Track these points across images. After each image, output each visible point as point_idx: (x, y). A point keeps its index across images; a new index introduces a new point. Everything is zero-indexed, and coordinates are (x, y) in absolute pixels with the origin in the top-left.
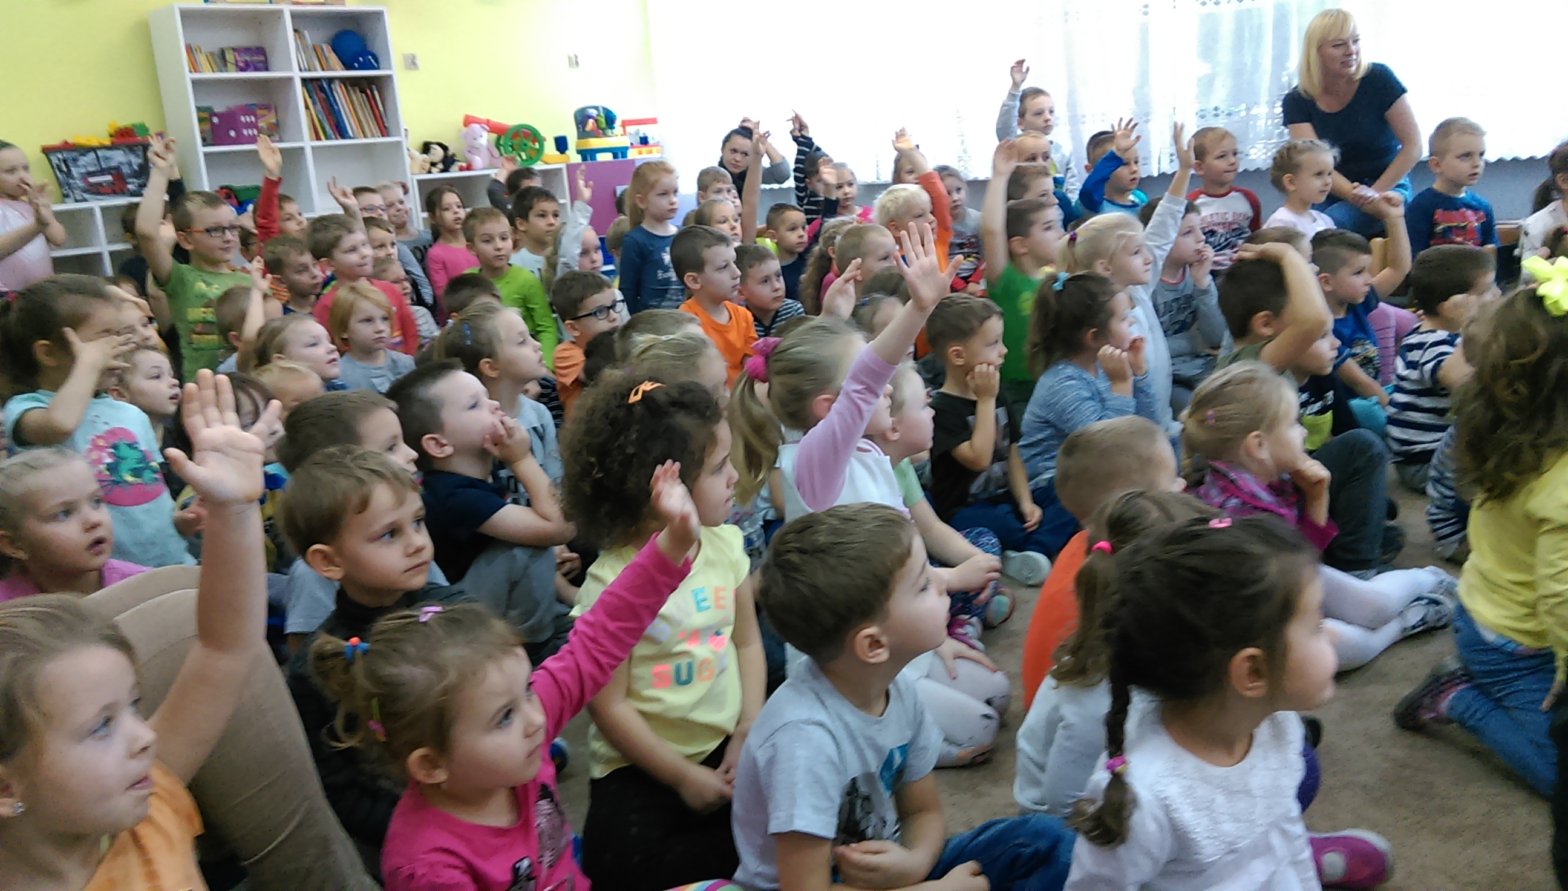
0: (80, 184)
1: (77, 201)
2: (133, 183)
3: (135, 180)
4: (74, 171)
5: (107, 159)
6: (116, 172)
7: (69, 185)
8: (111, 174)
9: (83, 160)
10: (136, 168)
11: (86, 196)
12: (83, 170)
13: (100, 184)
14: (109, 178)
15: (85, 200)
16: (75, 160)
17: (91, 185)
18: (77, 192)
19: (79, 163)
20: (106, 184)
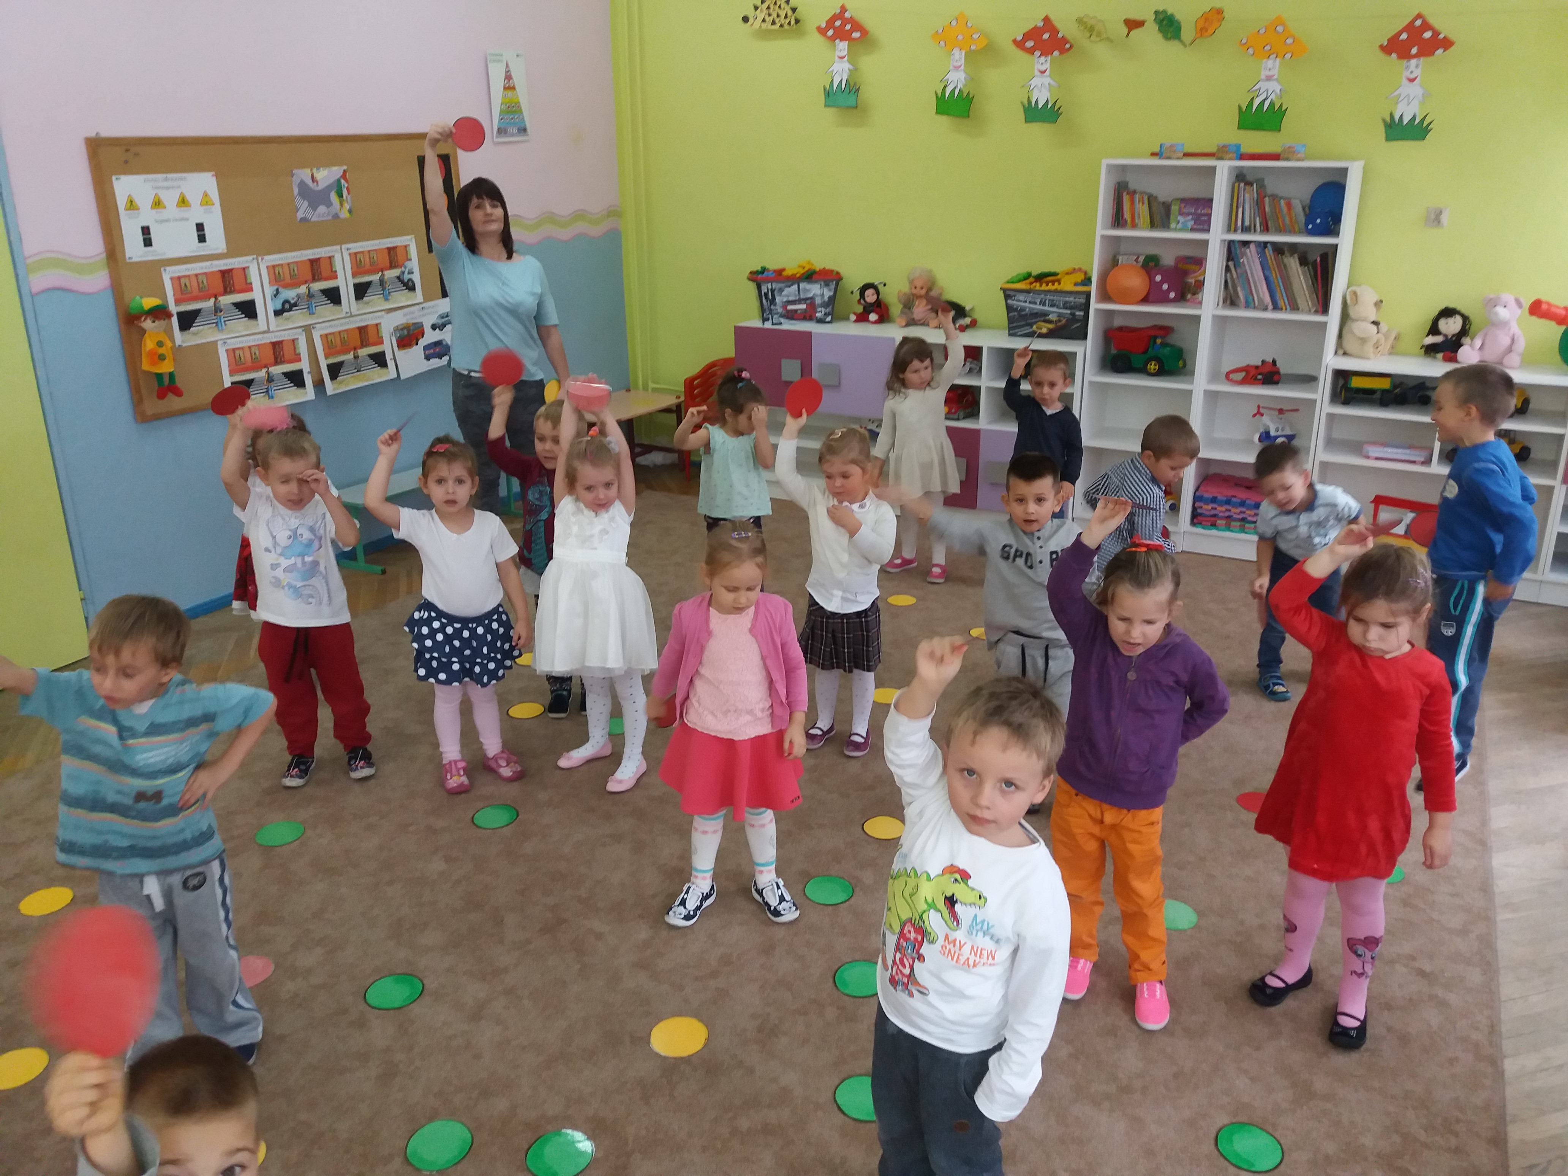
0: (780, 310)
2: (821, 312)
3: (823, 309)
4: (778, 300)
5: (806, 291)
6: (811, 302)
7: (771, 310)
8: (805, 303)
9: (787, 291)
10: (826, 299)
11: (782, 320)
12: (785, 300)
13: (796, 311)
14: (804, 306)
15: (780, 324)
16: (781, 291)
17: (789, 311)
18: (775, 316)
19: (784, 293)
20: (799, 312)
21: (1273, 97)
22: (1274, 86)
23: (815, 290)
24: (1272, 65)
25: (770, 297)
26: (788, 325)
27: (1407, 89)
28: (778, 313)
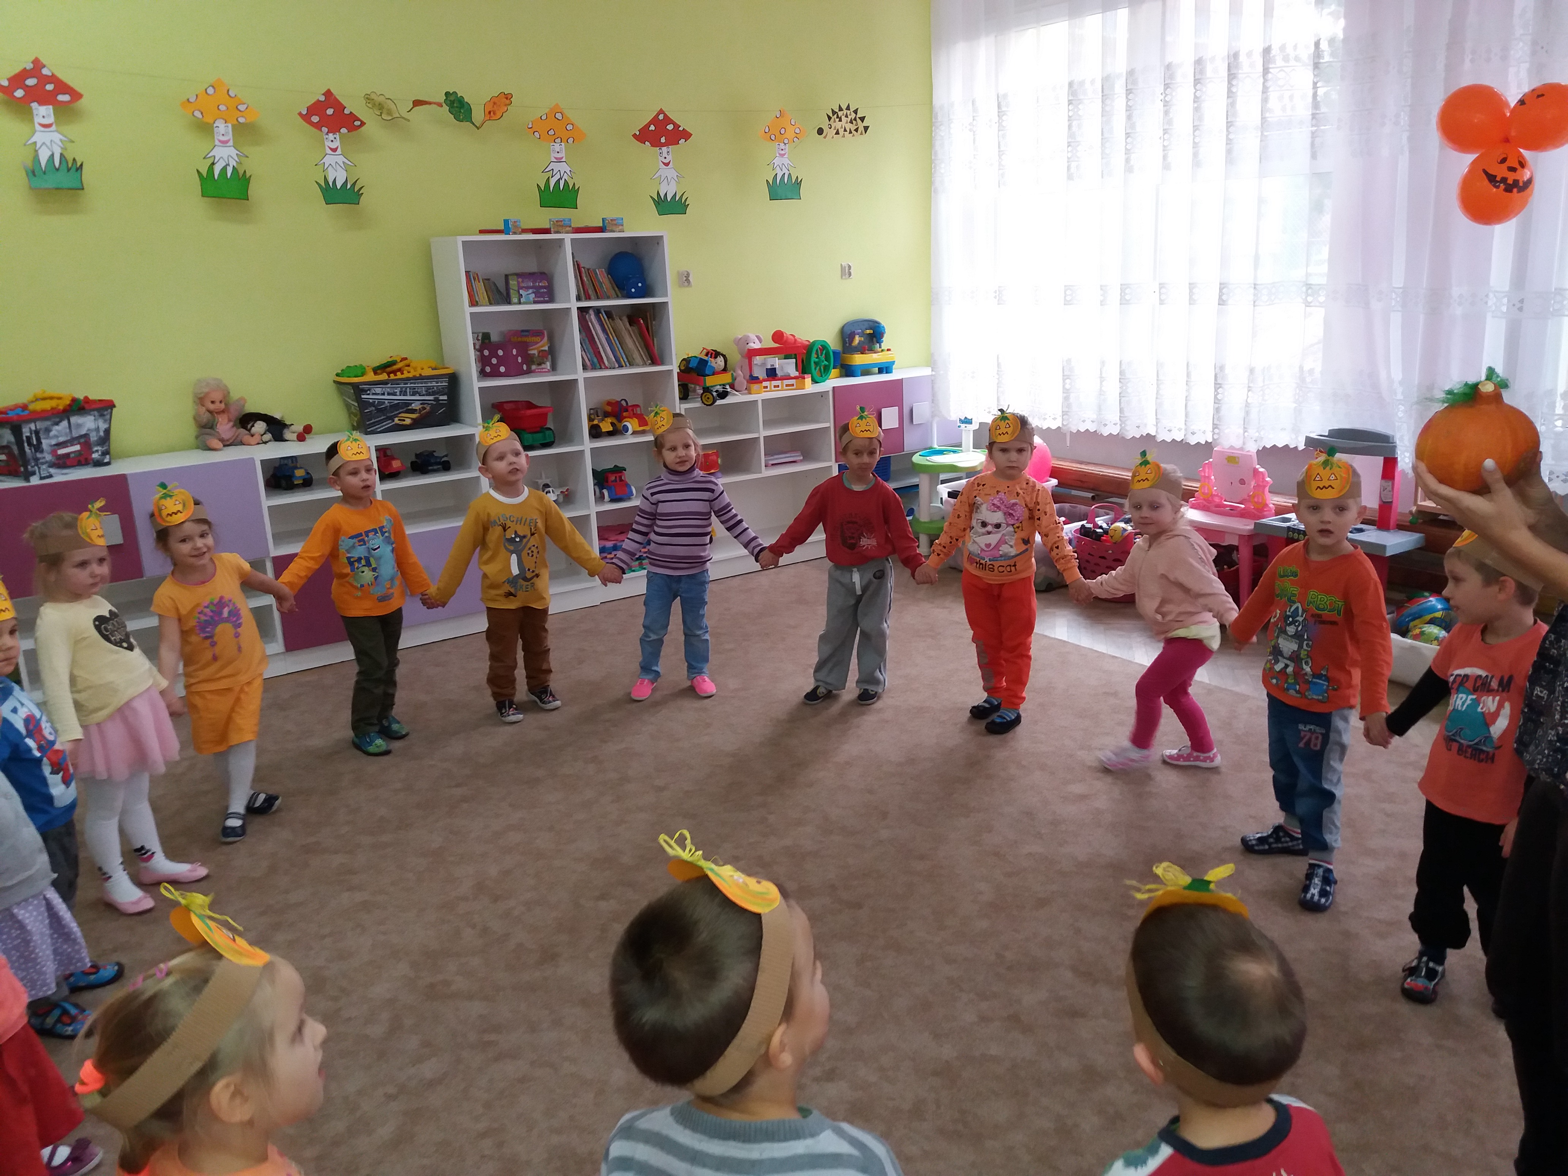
0: (49, 457)
1: (42, 478)
2: (97, 451)
3: (99, 448)
4: (45, 443)
5: (79, 426)
6: (85, 441)
7: (36, 460)
8: (79, 443)
9: (55, 430)
10: (102, 434)
11: (52, 471)
12: (54, 442)
13: (67, 455)
14: (77, 448)
15: (51, 476)
16: (48, 430)
17: (60, 457)
18: (43, 467)
19: (52, 434)
20: (72, 455)
21: (565, 177)
22: (563, 167)
23: (88, 423)
24: (559, 149)
25: (35, 443)
26: (60, 476)
27: (664, 172)
28: (46, 462)
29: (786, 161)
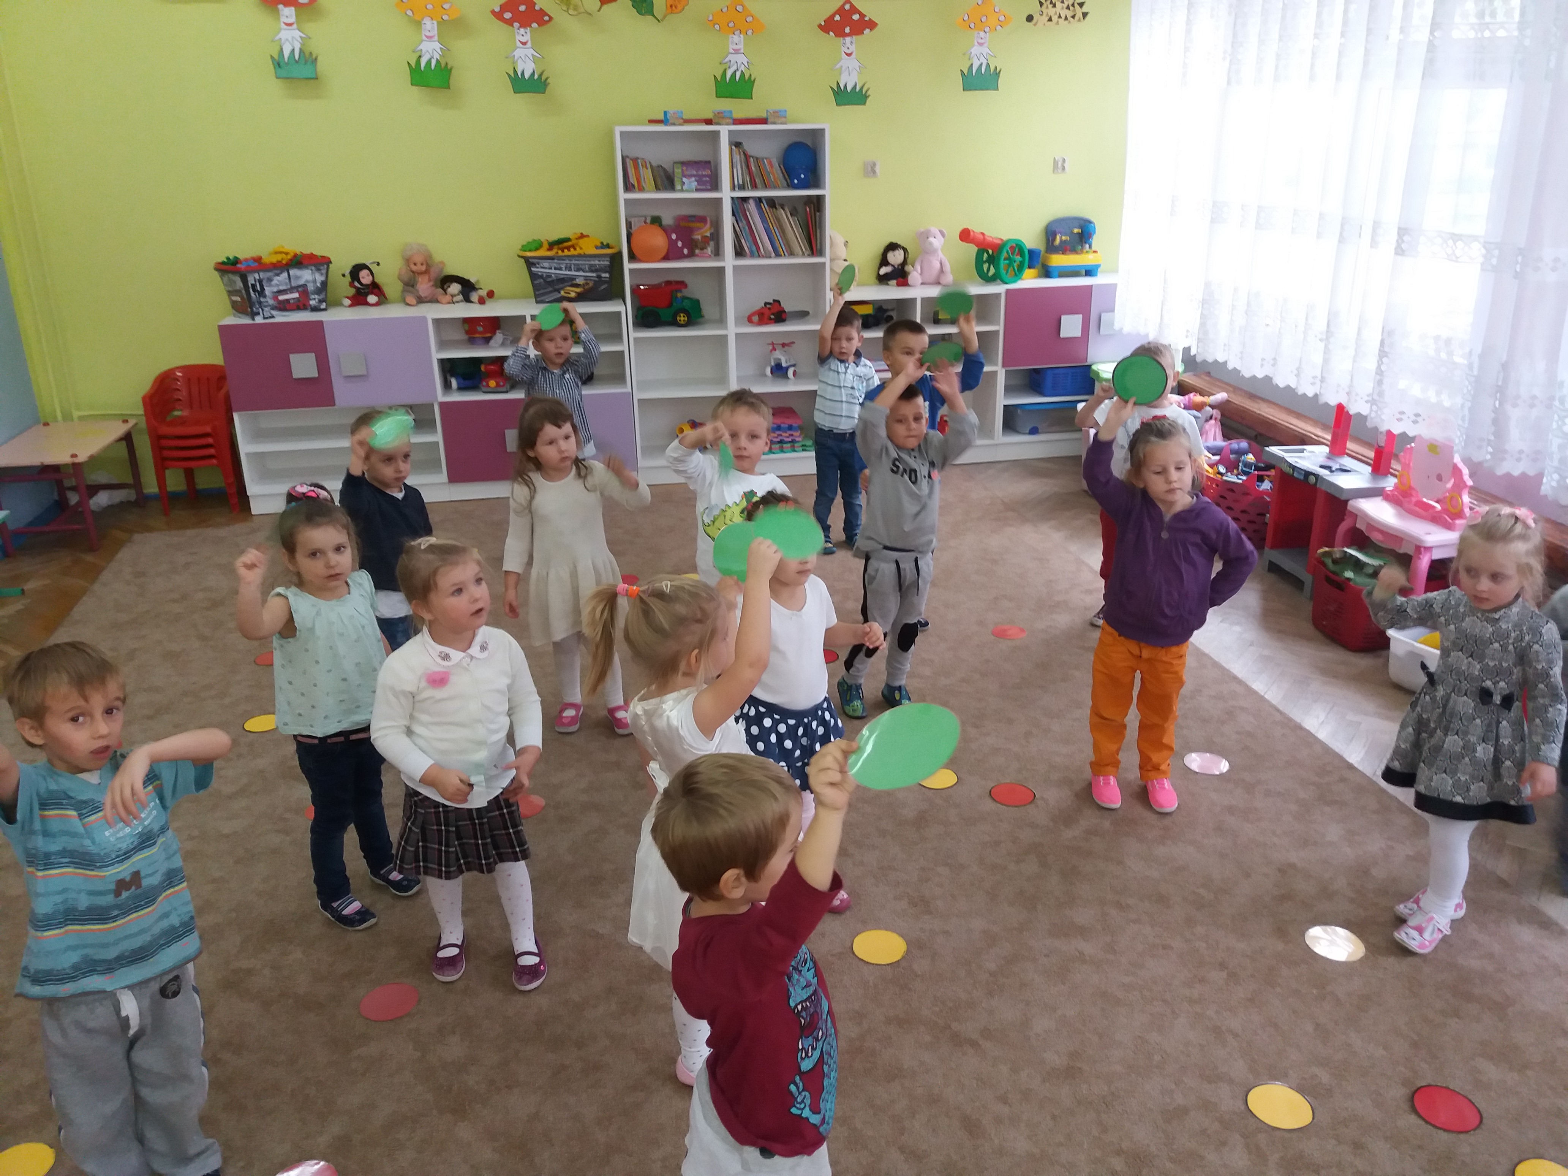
0: (271, 302)
2: (315, 299)
3: (316, 296)
4: (268, 291)
5: (297, 278)
6: (303, 290)
7: (260, 303)
8: (298, 292)
9: (276, 280)
10: (319, 285)
11: (274, 313)
12: (275, 289)
13: (288, 301)
14: (296, 295)
15: (273, 317)
16: (270, 280)
17: (281, 302)
18: (266, 309)
20: (292, 301)
21: (743, 68)
22: (742, 59)
23: (307, 276)
24: (737, 40)
25: (259, 288)
27: (846, 62)
28: (270, 305)
29: (985, 50)
